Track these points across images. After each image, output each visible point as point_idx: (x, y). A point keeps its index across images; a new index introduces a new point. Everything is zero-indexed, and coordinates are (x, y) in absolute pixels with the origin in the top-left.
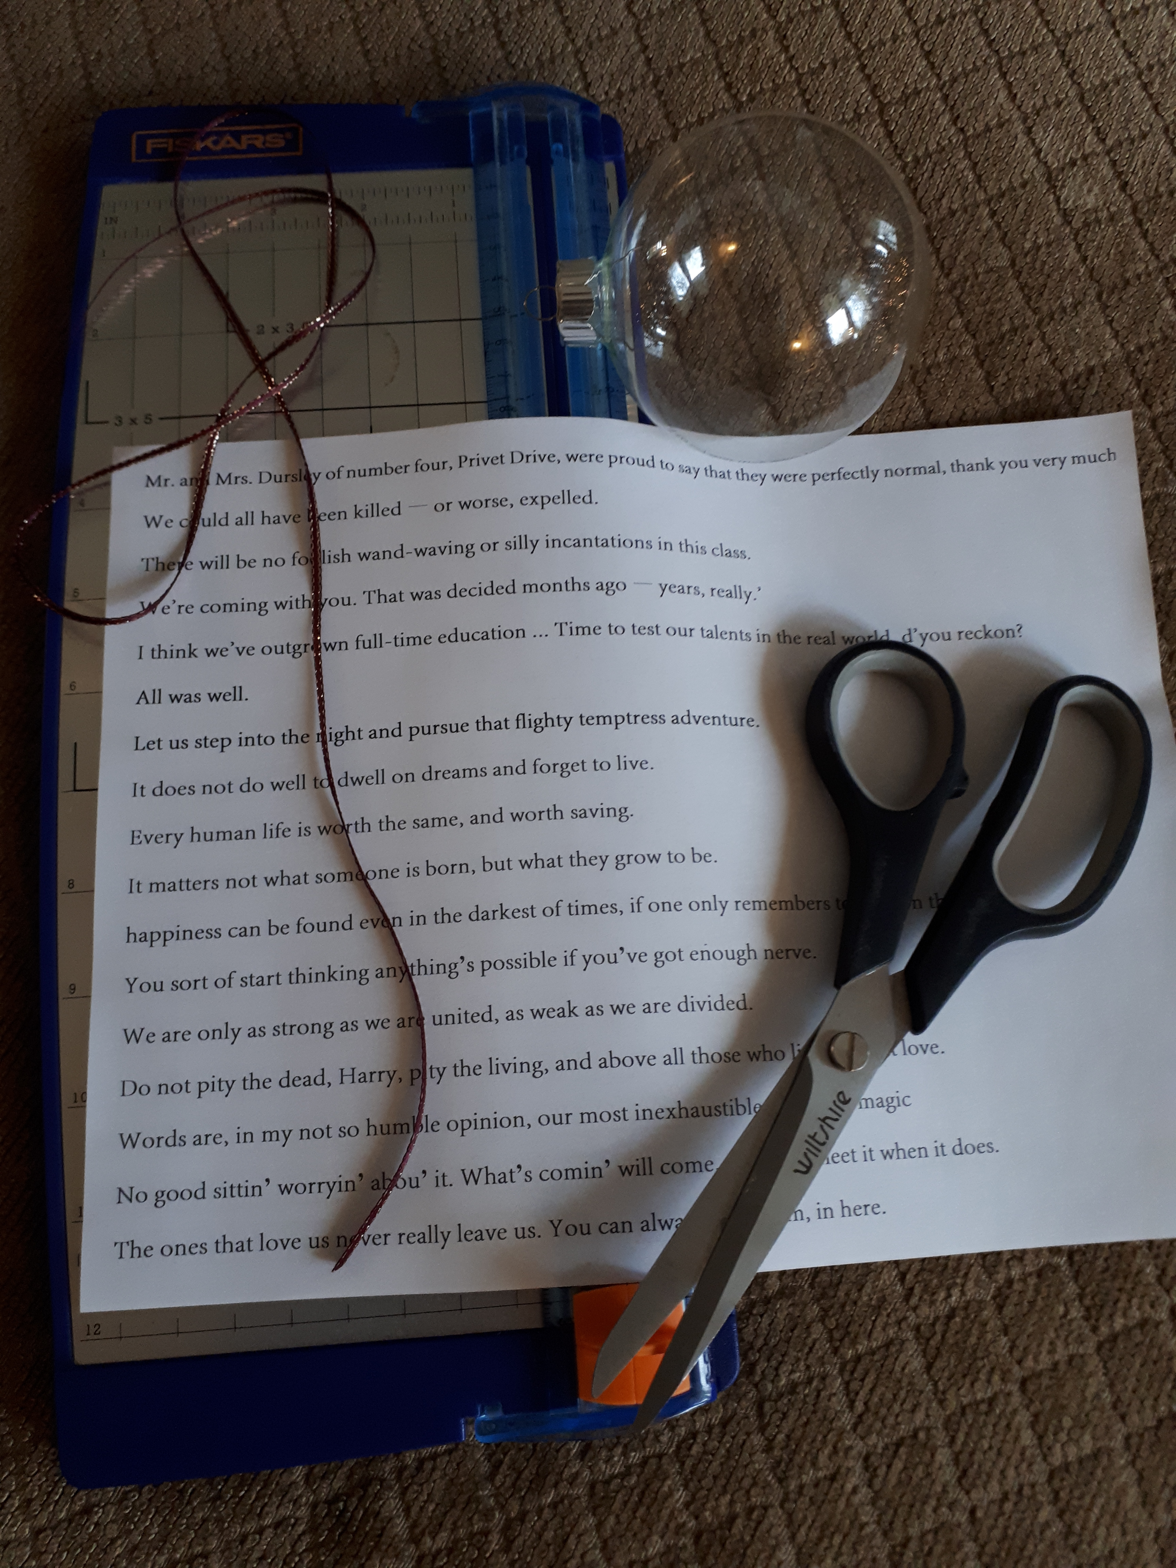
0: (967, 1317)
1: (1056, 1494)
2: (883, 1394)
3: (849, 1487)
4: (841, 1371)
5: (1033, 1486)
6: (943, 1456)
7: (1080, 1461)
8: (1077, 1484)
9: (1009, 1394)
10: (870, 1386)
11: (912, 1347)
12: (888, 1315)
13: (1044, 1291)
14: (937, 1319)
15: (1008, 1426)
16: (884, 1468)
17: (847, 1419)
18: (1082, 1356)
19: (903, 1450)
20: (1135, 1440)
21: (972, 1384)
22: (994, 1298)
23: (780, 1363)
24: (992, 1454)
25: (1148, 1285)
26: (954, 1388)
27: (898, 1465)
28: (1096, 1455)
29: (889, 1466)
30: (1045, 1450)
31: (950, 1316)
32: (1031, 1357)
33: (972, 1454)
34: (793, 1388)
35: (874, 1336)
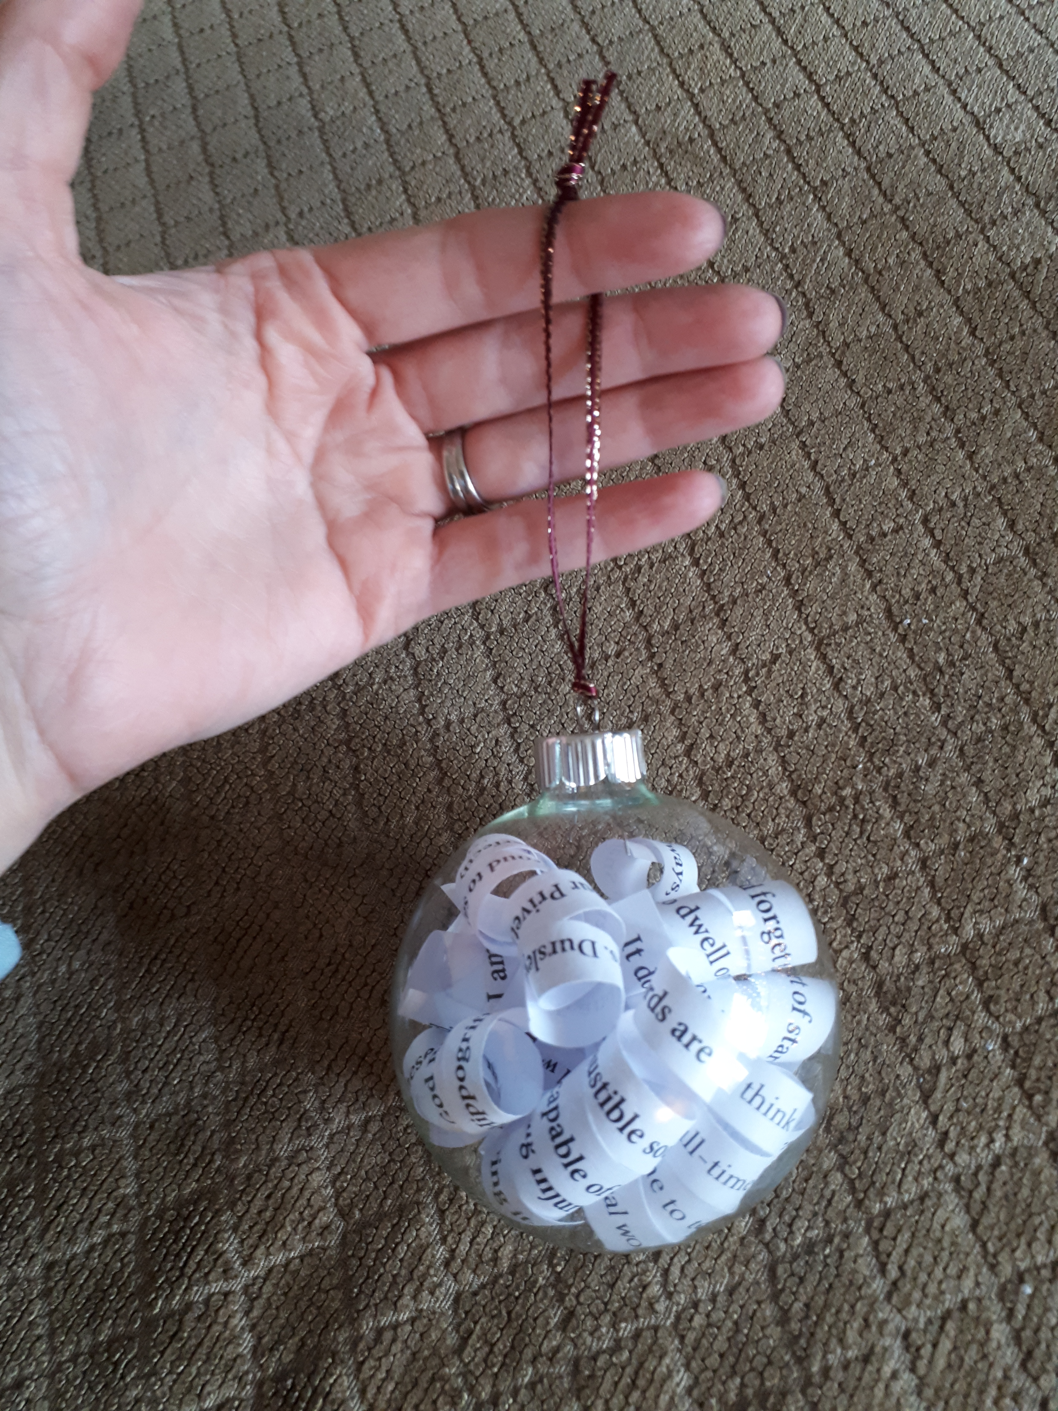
0: (1016, 1164)
2: (921, 1256)
3: (887, 1371)
4: (868, 1230)
6: (1000, 1332)
10: (905, 1246)
11: (952, 1200)
12: (921, 1163)
14: (979, 1167)
16: (929, 1347)
17: (878, 1286)
19: (951, 1327)
21: (1029, 1245)
23: (794, 1219)
26: (1007, 1249)
27: (946, 1345)
29: (935, 1346)
31: (997, 1162)
34: (810, 1247)
35: (905, 1187)
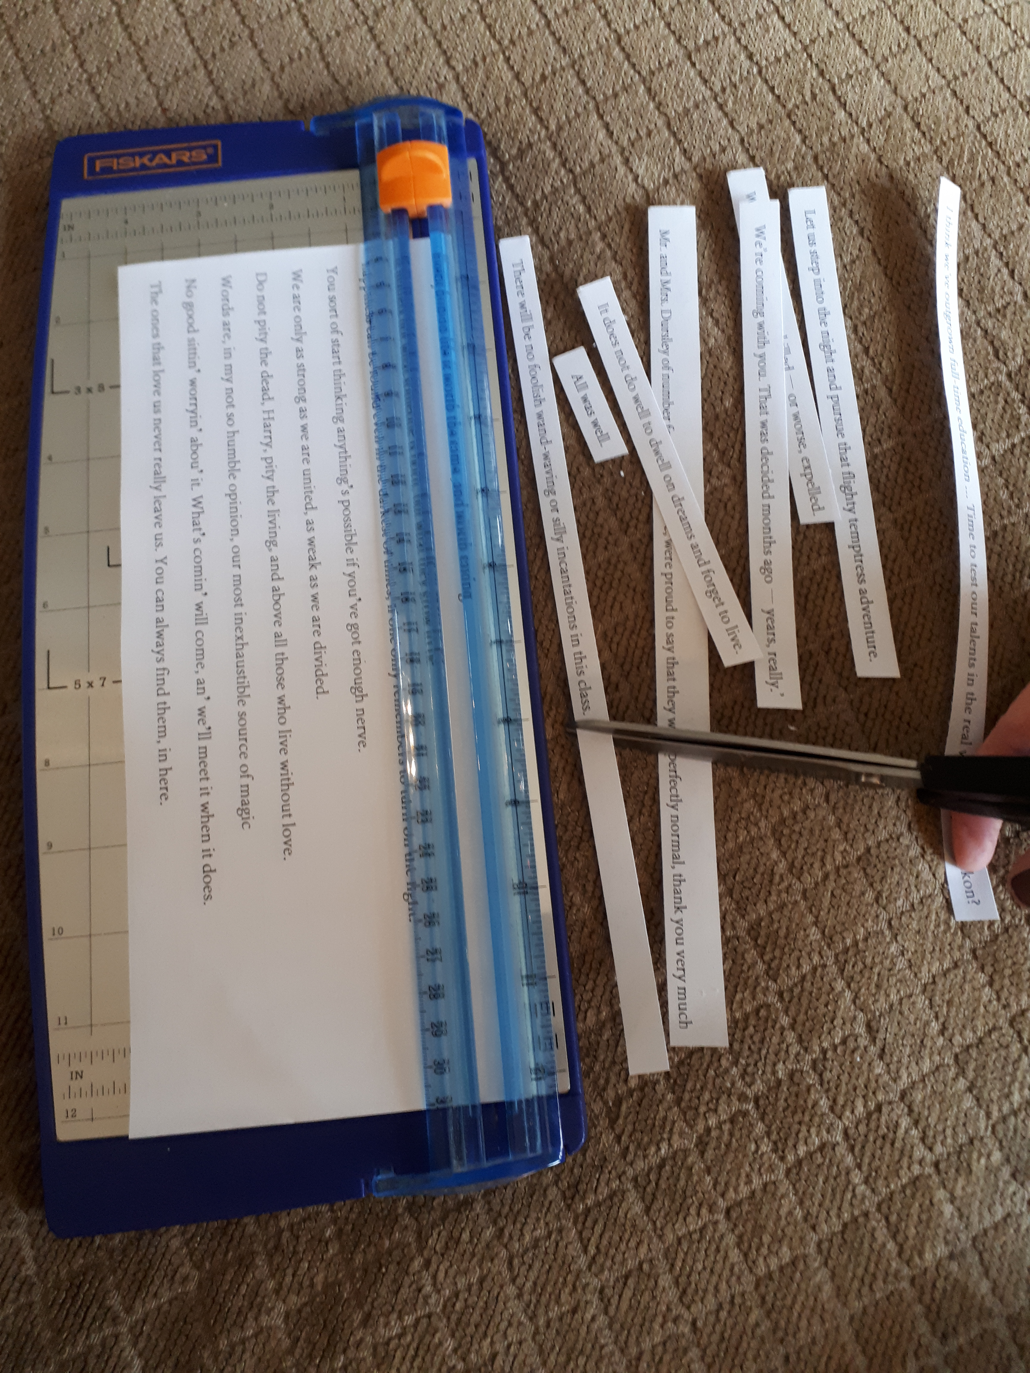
0: (676, 1163)
1: (763, 1299)
2: (611, 1237)
3: (588, 1316)
4: (575, 1223)
5: (743, 1295)
6: (665, 1280)
7: (781, 1269)
8: (779, 1289)
9: (716, 1223)
10: (600, 1232)
11: (632, 1196)
12: (610, 1173)
13: (737, 1134)
14: (650, 1169)
15: (718, 1250)
16: (617, 1297)
17: (583, 1261)
18: (774, 1183)
19: (631, 1282)
20: (825, 1245)
21: (685, 1219)
22: (696, 1146)
23: (524, 1224)
24: (706, 1274)
25: (823, 1115)
26: (670, 1225)
27: (628, 1293)
28: (794, 1262)
29: (620, 1296)
30: (750, 1263)
31: (661, 1166)
32: (731, 1190)
33: (689, 1276)
34: (536, 1243)
35: (599, 1190)
